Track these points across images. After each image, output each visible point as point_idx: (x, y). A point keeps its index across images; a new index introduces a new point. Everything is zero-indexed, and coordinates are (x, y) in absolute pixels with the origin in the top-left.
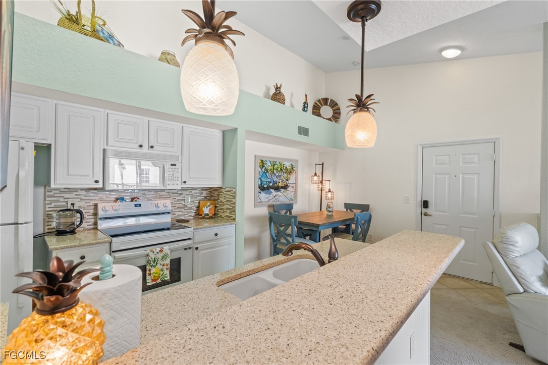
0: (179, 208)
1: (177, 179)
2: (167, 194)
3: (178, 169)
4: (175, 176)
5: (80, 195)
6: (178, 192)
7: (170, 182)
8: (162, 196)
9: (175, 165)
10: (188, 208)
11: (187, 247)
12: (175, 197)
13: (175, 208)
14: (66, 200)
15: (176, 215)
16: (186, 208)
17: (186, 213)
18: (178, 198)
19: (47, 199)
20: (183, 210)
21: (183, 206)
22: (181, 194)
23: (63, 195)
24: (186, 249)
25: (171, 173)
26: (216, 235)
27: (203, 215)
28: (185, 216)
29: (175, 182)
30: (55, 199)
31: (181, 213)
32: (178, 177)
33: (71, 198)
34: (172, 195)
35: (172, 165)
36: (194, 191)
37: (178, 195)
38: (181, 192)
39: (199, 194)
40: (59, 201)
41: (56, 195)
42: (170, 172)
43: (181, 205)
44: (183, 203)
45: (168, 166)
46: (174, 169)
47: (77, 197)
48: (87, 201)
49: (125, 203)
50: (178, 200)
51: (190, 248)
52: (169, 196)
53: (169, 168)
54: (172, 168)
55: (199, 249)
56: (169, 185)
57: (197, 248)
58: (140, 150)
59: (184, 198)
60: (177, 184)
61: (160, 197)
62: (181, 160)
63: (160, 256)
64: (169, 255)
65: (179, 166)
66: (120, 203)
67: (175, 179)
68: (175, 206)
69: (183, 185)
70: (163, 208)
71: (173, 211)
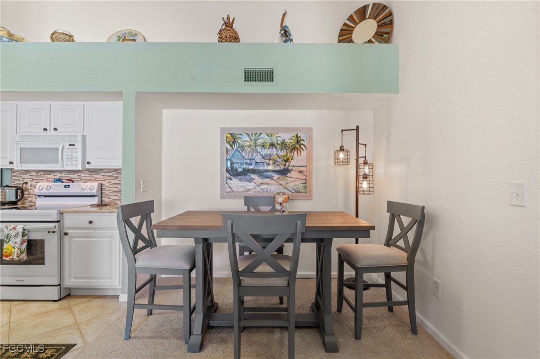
0: (114, 192)
1: (75, 159)
2: (102, 177)
3: (76, 149)
4: (73, 157)
5: (32, 176)
6: (114, 176)
7: (68, 163)
8: (96, 179)
9: (74, 145)
11: (51, 230)
12: (110, 181)
13: (110, 192)
14: (23, 180)
15: (111, 200)
18: (112, 182)
19: (13, 178)
20: (119, 195)
21: (119, 190)
23: (21, 176)
24: (49, 232)
25: (69, 154)
26: (91, 222)
29: (73, 162)
31: (116, 198)
32: (77, 158)
33: (27, 178)
34: (107, 178)
35: (70, 145)
37: (114, 178)
38: (116, 176)
40: (19, 180)
41: (18, 176)
42: (68, 152)
43: (117, 189)
44: (119, 187)
45: (67, 145)
46: (72, 150)
47: (30, 177)
48: (37, 181)
49: (58, 183)
50: (114, 184)
51: (54, 232)
52: (104, 179)
53: (68, 149)
54: (70, 149)
55: (70, 235)
56: (67, 165)
57: (66, 234)
58: (45, 133)
59: (120, 182)
60: (76, 165)
61: (95, 179)
62: (80, 139)
63: (13, 233)
64: (21, 234)
65: (79, 146)
66: (53, 183)
67: (73, 159)
68: (110, 190)
69: (88, 167)
70: (88, 190)
71: (109, 194)
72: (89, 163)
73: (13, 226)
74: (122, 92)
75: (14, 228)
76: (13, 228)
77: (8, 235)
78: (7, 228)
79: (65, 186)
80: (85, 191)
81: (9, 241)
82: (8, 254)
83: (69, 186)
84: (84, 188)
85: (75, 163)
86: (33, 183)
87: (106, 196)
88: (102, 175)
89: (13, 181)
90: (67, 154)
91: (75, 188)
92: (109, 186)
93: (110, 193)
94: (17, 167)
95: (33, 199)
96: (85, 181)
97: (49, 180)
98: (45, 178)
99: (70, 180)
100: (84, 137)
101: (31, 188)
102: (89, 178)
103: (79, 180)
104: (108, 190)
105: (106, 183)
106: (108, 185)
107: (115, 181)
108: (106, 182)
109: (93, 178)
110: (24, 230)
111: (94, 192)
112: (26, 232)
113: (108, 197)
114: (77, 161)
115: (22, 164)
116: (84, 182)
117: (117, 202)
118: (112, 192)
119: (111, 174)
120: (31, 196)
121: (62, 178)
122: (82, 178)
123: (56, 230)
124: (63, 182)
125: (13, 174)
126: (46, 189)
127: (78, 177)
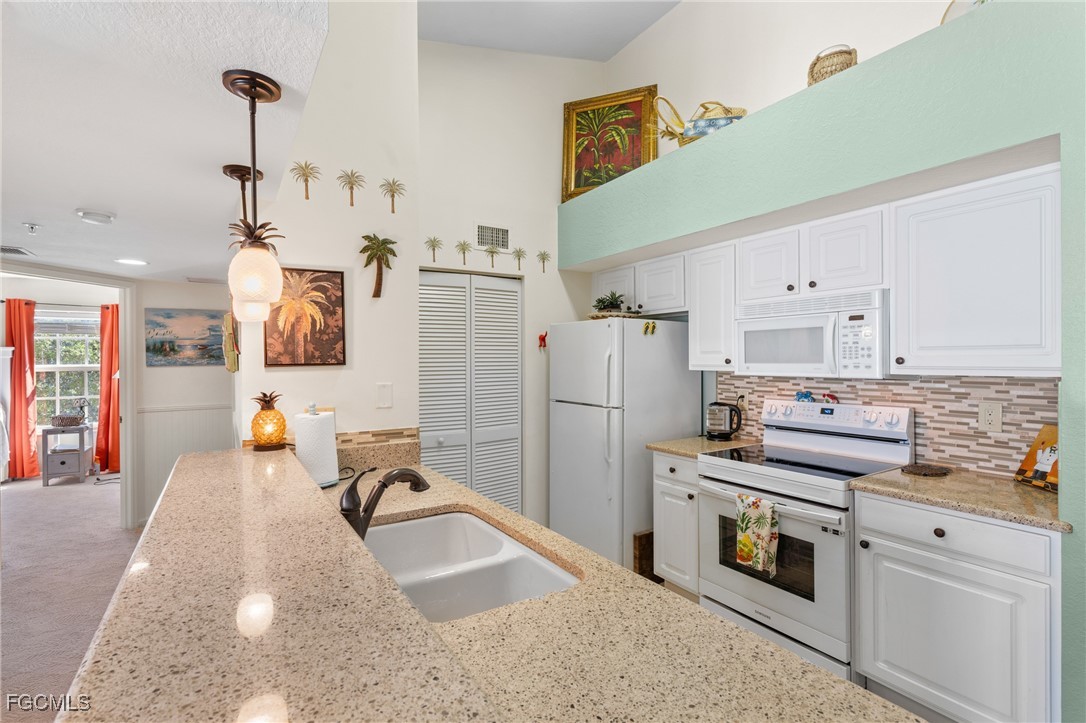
0: (953, 435)
1: (866, 352)
2: (916, 392)
3: (868, 326)
4: (860, 346)
5: (751, 383)
6: (953, 390)
7: (846, 362)
8: (899, 398)
9: (861, 317)
10: (992, 442)
11: (830, 527)
12: (942, 404)
13: (941, 433)
14: (736, 390)
15: (946, 455)
16: (981, 441)
17: (986, 457)
18: (949, 407)
19: (720, 386)
20: (973, 445)
21: (972, 432)
22: (965, 396)
23: (733, 382)
24: (825, 529)
25: (850, 339)
26: (940, 533)
27: (1030, 474)
28: (981, 464)
29: (860, 360)
30: (725, 387)
31: (964, 452)
32: (869, 349)
33: (743, 388)
34: (930, 396)
35: (852, 318)
36: (1015, 391)
37: (953, 397)
38: (963, 390)
39: (1045, 402)
40: (728, 391)
41: (727, 382)
42: (846, 336)
43: (965, 428)
44: (973, 422)
45: (844, 320)
46: (857, 329)
47: (748, 385)
48: (761, 394)
49: (806, 403)
50: (953, 413)
51: (836, 532)
52: (921, 399)
53: (845, 327)
54: (853, 327)
55: (874, 549)
56: (845, 367)
57: (865, 545)
58: (791, 296)
59: (975, 410)
60: (868, 367)
61: (894, 398)
62: (877, 301)
63: (753, 514)
64: (769, 520)
65: (874, 317)
66: (797, 402)
67: (861, 352)
68: (943, 429)
69: (895, 370)
70: (884, 425)
71: (937, 440)
72: (900, 361)
73: (752, 499)
74: (1057, 137)
75: (755, 505)
76: (754, 503)
77: (744, 514)
78: (742, 501)
79: (823, 411)
80: (875, 427)
81: (747, 528)
82: (745, 555)
83: (832, 411)
84: (873, 420)
85: (867, 362)
86: (754, 398)
87: (928, 442)
88: (914, 388)
89: (719, 391)
90: (845, 339)
91: (847, 416)
92: (937, 418)
93: (940, 436)
94: (738, 367)
95: (754, 431)
96: (867, 400)
97: (783, 392)
98: (776, 389)
99: (833, 397)
100: (885, 293)
101: (751, 407)
102: (878, 394)
103: (852, 396)
104: (935, 428)
105: (927, 409)
106: (935, 413)
107: (957, 404)
108: (929, 405)
109: (888, 395)
110: (773, 512)
111: (901, 430)
112: (776, 517)
113: (936, 447)
114: (869, 356)
115: (748, 365)
116: (865, 403)
117: (964, 465)
118: (947, 433)
119: (945, 385)
120: (750, 423)
121: (812, 391)
122: (860, 393)
123: (842, 528)
124: (814, 400)
125: (720, 379)
126: (784, 414)
127: (849, 389)
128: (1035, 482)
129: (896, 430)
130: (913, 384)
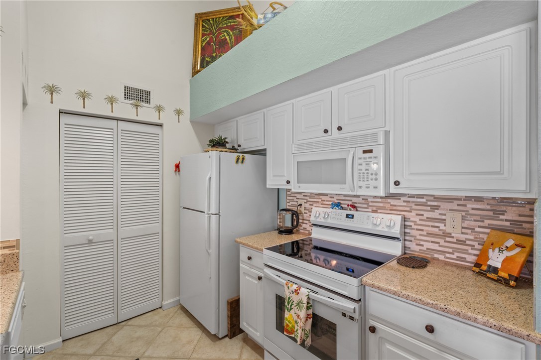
0: (429, 234)
1: (374, 177)
2: (405, 204)
3: (375, 157)
4: (370, 172)
5: (306, 196)
6: (429, 203)
7: (361, 183)
8: (394, 208)
9: (371, 151)
10: (454, 240)
11: (348, 314)
12: (422, 213)
13: (421, 233)
14: (297, 200)
15: (424, 248)
16: (448, 239)
17: (450, 250)
18: (427, 215)
19: (288, 198)
20: (442, 242)
21: (441, 233)
22: (436, 208)
23: (294, 195)
24: (344, 315)
25: (364, 167)
26: (430, 329)
27: (484, 268)
28: (448, 255)
29: (370, 182)
30: (291, 198)
31: (436, 247)
32: (376, 174)
33: (301, 199)
34: (414, 207)
35: (365, 152)
36: (470, 205)
37: (429, 208)
38: (435, 204)
39: (491, 213)
40: (293, 201)
41: (291, 195)
42: (361, 165)
43: (437, 230)
44: (442, 226)
45: (360, 153)
46: (368, 160)
47: (304, 197)
48: (311, 203)
49: (337, 210)
50: (429, 219)
51: (352, 318)
52: (408, 209)
53: (360, 158)
54: (365, 158)
55: (379, 334)
56: (360, 187)
57: (373, 330)
58: (327, 137)
59: (444, 217)
60: (375, 187)
61: (391, 208)
62: (381, 140)
63: (295, 298)
64: (305, 306)
65: (379, 151)
66: (331, 210)
67: (370, 177)
68: (422, 230)
69: (393, 189)
70: (385, 227)
71: (418, 237)
72: (397, 183)
73: (295, 287)
75: (297, 292)
76: (296, 291)
77: (289, 298)
78: (288, 288)
79: (347, 216)
80: (379, 228)
81: (291, 309)
82: (289, 329)
83: (353, 217)
84: (378, 223)
85: (372, 183)
86: (307, 205)
87: (412, 239)
88: (404, 201)
89: (288, 201)
90: (360, 167)
91: (362, 220)
92: (419, 222)
93: (420, 235)
94: (294, 187)
95: (307, 226)
96: (374, 209)
97: (324, 203)
98: (320, 200)
99: (354, 207)
100: (387, 133)
101: (306, 211)
102: (381, 205)
103: (365, 206)
104: (417, 229)
105: (412, 216)
106: (417, 219)
107: (431, 213)
108: (414, 213)
109: (388, 206)
110: (309, 298)
111: (396, 231)
112: (311, 302)
113: (418, 242)
114: (376, 179)
115: (299, 185)
116: (373, 211)
117: (436, 256)
118: (425, 233)
119: (424, 200)
120: (305, 222)
121: (341, 202)
122: (370, 204)
123: (356, 316)
124: (342, 208)
125: (288, 193)
126: (324, 217)
127: (363, 201)
128: (489, 275)
129: (393, 231)
130: (403, 199)
